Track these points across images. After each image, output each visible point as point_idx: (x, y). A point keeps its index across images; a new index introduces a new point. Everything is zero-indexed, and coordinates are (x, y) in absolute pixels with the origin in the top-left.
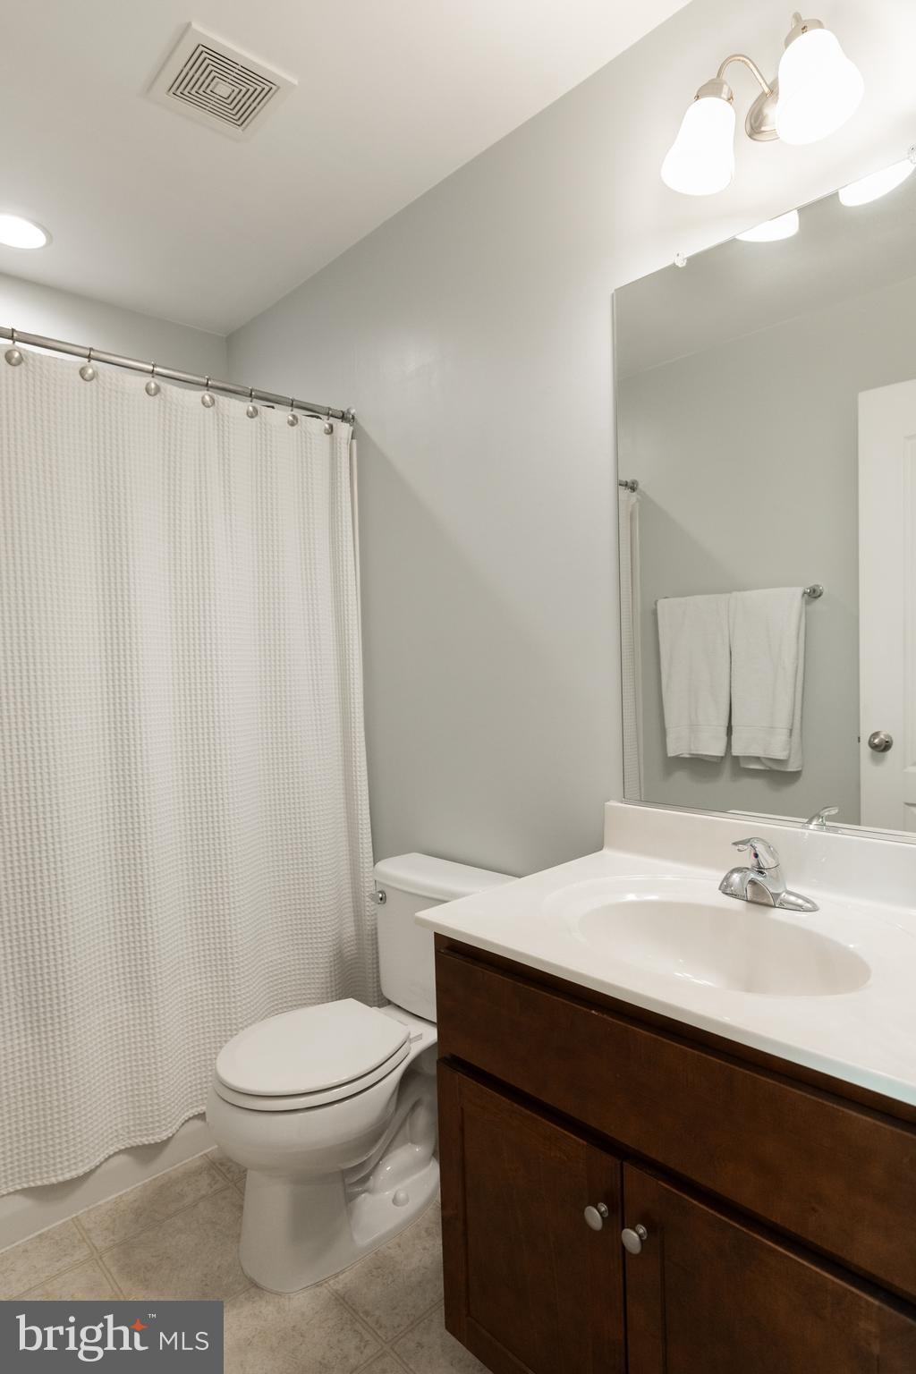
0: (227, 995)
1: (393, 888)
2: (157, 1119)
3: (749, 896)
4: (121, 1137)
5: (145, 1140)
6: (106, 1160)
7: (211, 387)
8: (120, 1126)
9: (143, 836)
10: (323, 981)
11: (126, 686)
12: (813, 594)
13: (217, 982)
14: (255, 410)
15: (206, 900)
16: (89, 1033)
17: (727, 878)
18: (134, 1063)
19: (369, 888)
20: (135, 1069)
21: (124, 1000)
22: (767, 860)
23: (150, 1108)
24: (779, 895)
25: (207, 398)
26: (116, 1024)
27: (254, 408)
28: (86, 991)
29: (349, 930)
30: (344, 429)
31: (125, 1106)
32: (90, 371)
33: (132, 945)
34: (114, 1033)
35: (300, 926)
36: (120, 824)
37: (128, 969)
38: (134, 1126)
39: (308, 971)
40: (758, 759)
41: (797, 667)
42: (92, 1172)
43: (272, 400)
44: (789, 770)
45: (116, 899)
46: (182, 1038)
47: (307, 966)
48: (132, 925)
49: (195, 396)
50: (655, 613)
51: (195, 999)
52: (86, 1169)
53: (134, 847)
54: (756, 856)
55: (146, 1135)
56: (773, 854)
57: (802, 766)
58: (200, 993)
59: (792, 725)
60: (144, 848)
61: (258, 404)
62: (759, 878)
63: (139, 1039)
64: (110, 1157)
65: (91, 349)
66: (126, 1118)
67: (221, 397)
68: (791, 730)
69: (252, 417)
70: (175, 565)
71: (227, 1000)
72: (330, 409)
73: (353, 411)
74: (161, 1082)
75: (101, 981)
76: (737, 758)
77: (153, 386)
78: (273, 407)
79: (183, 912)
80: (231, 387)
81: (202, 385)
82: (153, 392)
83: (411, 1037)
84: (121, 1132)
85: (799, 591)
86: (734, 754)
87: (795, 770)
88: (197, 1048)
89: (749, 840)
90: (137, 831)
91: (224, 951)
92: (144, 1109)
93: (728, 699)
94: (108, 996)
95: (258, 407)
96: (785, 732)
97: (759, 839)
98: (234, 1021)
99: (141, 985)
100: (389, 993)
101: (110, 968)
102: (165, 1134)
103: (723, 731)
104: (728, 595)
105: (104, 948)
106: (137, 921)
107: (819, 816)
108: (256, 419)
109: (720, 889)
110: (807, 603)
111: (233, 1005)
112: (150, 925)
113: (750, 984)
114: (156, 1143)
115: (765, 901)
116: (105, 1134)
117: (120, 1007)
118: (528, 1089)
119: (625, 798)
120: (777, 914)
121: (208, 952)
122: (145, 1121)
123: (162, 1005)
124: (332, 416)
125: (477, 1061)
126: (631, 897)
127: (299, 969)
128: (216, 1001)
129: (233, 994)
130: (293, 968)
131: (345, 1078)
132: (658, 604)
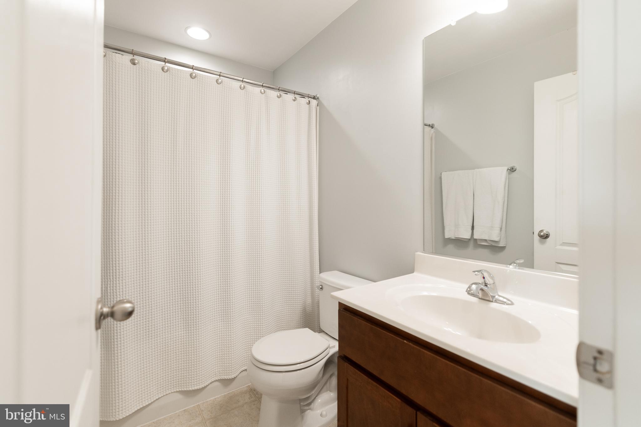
0: (259, 322)
1: (326, 284)
2: (231, 369)
3: (480, 296)
4: (217, 375)
5: (226, 377)
6: (211, 383)
7: (264, 86)
8: (217, 370)
9: (231, 257)
10: (298, 320)
11: (227, 199)
12: (512, 170)
13: (256, 317)
14: (281, 95)
15: (253, 284)
16: (207, 332)
17: (469, 287)
18: (223, 346)
19: (317, 284)
20: (223, 348)
21: (221, 321)
22: (489, 280)
23: (228, 364)
24: (494, 296)
25: (262, 91)
26: (217, 330)
27: (280, 94)
28: (206, 315)
29: (309, 301)
30: (314, 102)
31: (219, 363)
32: (220, 81)
33: (225, 299)
34: (216, 333)
35: (289, 298)
36: (222, 252)
37: (222, 309)
38: (222, 371)
39: (292, 316)
40: (486, 240)
41: (504, 202)
42: (205, 387)
43: (287, 92)
44: (500, 246)
45: (220, 281)
46: (242, 338)
47: (291, 314)
48: (225, 291)
49: (258, 90)
50: (441, 178)
51: (247, 323)
52: (203, 386)
53: (227, 261)
54: (484, 278)
55: (226, 375)
56: (492, 278)
57: (506, 244)
58: (249, 320)
59: (502, 226)
60: (231, 262)
61: (282, 93)
62: (485, 288)
63: (225, 336)
64: (212, 382)
65: (221, 72)
66: (219, 367)
67: (268, 90)
68: (501, 229)
69: (279, 98)
70: (248, 151)
71: (260, 324)
72: (309, 95)
73: (318, 96)
74: (233, 354)
75: (212, 312)
76: (476, 240)
77: (243, 86)
78: (287, 94)
79: (244, 288)
80: (272, 86)
81: (261, 86)
82: (242, 88)
83: (330, 346)
84: (217, 373)
85: (506, 168)
86: (474, 238)
87: (503, 246)
88: (247, 343)
89: (480, 271)
90: (228, 255)
91: (259, 305)
92: (226, 365)
93: (473, 214)
94: (215, 318)
95: (282, 94)
96: (499, 229)
97: (486, 271)
98: (262, 333)
99: (227, 315)
100: (323, 327)
101: (216, 308)
102: (233, 375)
103: (470, 227)
104: (473, 170)
105: (214, 300)
106: (227, 290)
107: (515, 263)
108: (281, 98)
109: (466, 291)
110: (509, 174)
111: (262, 327)
112: (231, 292)
113: (480, 336)
114: (230, 379)
115: (487, 299)
116: (211, 373)
117: (219, 323)
118: (376, 373)
119: (424, 251)
120: (494, 305)
121: (253, 305)
122: (226, 369)
123: (234, 324)
124: (310, 97)
125: (354, 359)
126: (425, 293)
127: (288, 315)
128: (255, 324)
129: (262, 322)
130: (286, 314)
131: (302, 360)
132: (442, 174)
